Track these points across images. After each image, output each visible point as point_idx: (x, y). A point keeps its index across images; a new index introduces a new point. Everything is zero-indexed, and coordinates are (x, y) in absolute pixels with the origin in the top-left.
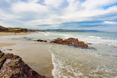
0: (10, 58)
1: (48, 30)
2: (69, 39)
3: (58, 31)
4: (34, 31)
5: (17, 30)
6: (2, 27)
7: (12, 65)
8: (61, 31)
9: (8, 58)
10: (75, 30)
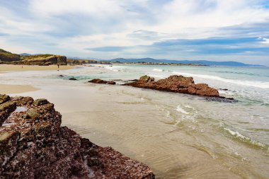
0: (25, 104)
1: (118, 61)
2: (171, 77)
3: (142, 62)
4: (84, 62)
5: (42, 59)
6: (5, 52)
7: (30, 114)
8: (150, 64)
9: (20, 105)
10: (186, 61)
